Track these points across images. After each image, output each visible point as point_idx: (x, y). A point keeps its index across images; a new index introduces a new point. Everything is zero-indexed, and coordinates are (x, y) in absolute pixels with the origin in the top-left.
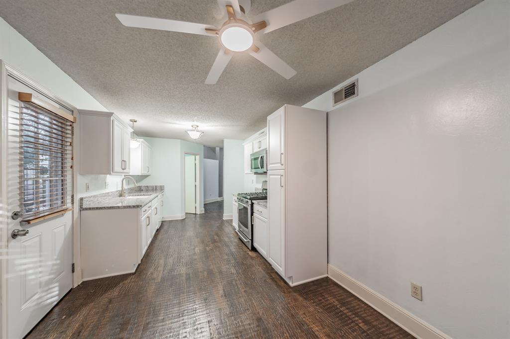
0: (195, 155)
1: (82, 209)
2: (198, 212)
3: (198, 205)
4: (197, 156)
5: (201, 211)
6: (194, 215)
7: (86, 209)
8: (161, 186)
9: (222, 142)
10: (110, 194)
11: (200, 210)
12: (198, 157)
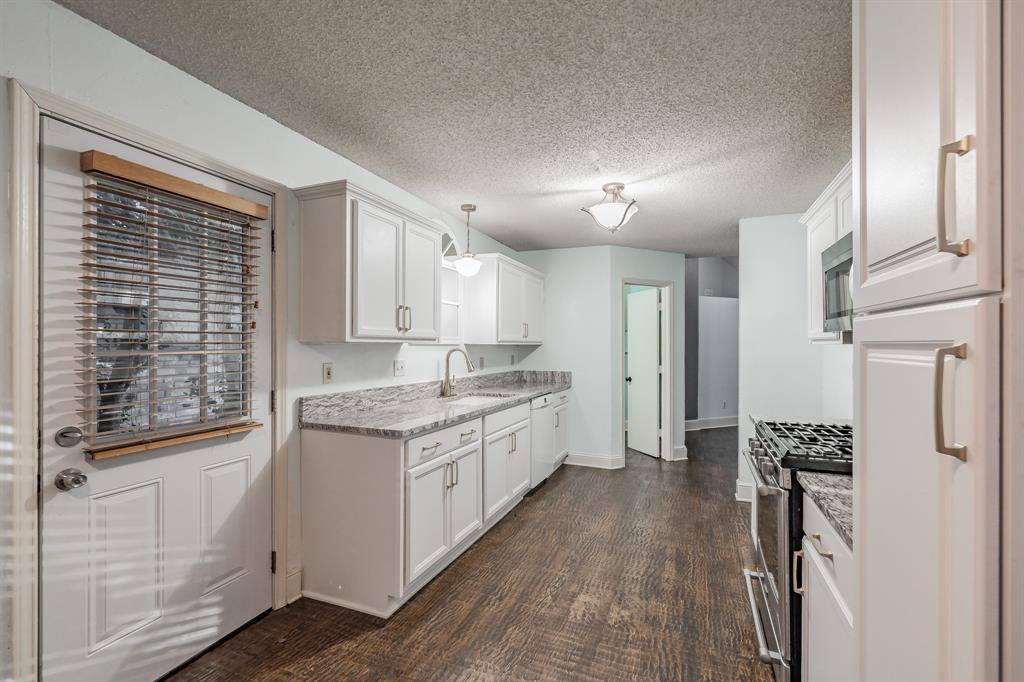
0: (659, 285)
1: (301, 425)
2: (667, 455)
3: (666, 432)
4: (664, 289)
5: (676, 452)
6: (655, 462)
7: (313, 426)
8: (563, 373)
10: (409, 389)
11: (674, 451)
12: (666, 291)
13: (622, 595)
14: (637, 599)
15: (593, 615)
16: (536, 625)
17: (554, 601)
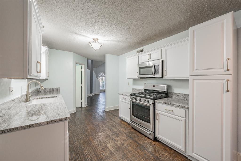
2: (84, 106)
3: (83, 101)
4: (82, 66)
8: (57, 88)
9: (104, 56)
11: (85, 104)
13: (114, 139)
14: (116, 138)
15: (115, 147)
16: (109, 159)
17: (104, 150)
